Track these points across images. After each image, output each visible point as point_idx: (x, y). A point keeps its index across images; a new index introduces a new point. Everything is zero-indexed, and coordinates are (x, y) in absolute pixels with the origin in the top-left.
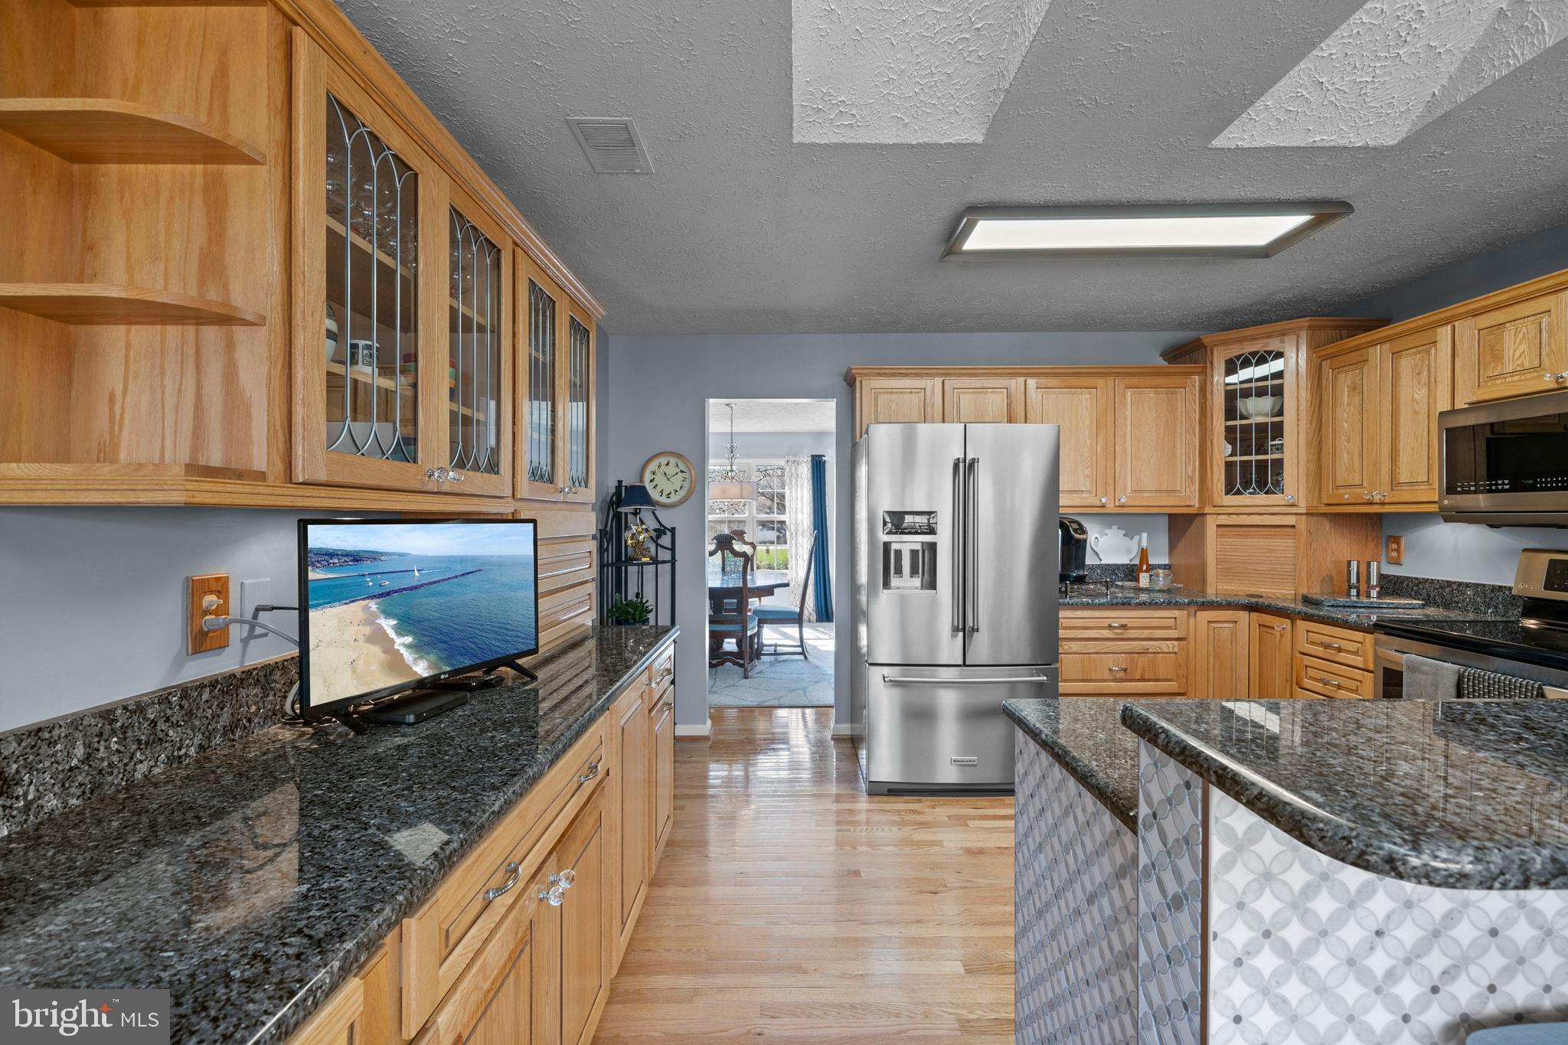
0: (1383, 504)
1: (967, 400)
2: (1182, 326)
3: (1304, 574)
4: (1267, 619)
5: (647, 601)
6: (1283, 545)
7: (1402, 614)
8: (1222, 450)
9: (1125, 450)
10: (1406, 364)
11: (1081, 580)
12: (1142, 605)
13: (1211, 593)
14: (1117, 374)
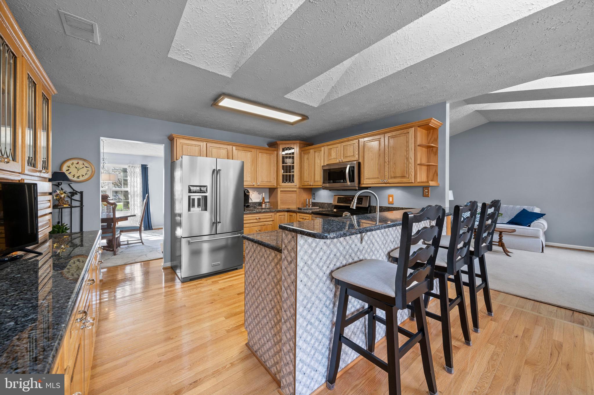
0: (312, 186)
1: (214, 150)
2: (272, 138)
3: (298, 203)
4: (291, 214)
5: (67, 225)
6: (294, 195)
7: (315, 210)
8: (281, 172)
9: (259, 170)
10: (316, 154)
11: (248, 206)
12: (264, 212)
13: (279, 209)
14: (257, 149)
